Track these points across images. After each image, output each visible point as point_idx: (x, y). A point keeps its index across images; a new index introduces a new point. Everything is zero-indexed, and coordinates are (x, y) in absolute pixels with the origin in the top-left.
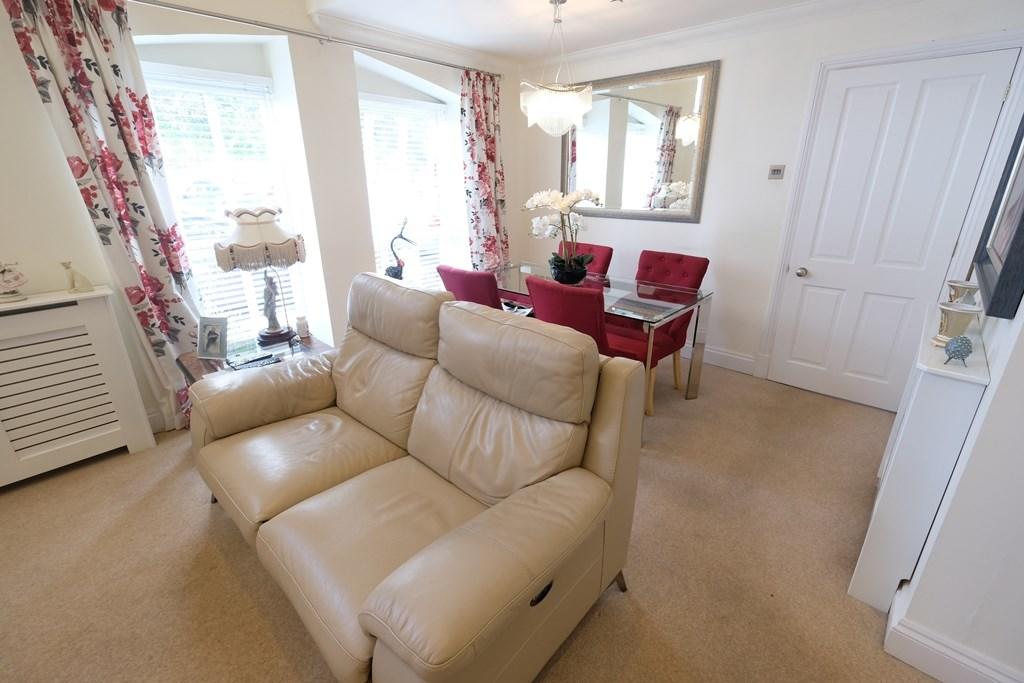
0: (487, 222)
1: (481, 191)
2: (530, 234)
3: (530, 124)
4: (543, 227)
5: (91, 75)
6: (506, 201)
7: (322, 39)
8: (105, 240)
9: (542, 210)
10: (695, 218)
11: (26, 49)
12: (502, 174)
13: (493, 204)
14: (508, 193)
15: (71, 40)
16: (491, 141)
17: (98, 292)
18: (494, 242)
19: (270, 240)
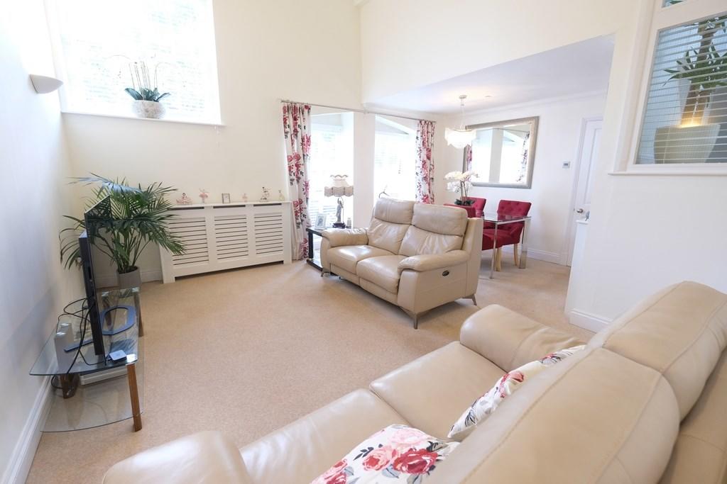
0: (425, 188)
1: (423, 173)
2: (446, 190)
3: (449, 144)
4: (453, 187)
5: (299, 129)
6: (435, 179)
7: (365, 112)
8: (292, 184)
9: (451, 180)
10: (529, 186)
11: (285, 123)
12: (433, 166)
13: (428, 179)
14: (435, 175)
15: (295, 119)
16: (429, 150)
17: (286, 202)
18: (428, 197)
19: (346, 186)
